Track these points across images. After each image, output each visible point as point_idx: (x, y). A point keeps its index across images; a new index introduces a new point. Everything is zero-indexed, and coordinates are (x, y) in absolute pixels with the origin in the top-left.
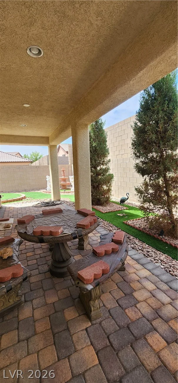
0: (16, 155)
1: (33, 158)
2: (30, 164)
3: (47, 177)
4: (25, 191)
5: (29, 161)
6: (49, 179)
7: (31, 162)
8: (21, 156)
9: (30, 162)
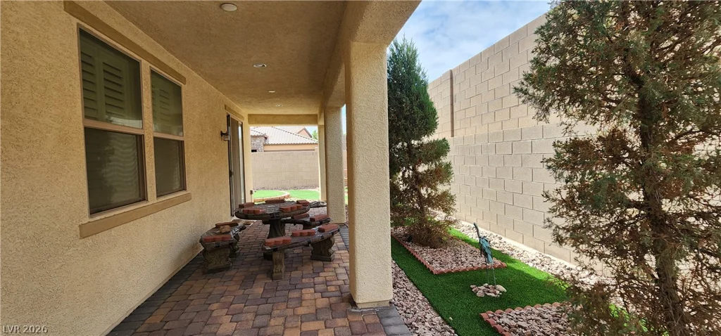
0: (298, 133)
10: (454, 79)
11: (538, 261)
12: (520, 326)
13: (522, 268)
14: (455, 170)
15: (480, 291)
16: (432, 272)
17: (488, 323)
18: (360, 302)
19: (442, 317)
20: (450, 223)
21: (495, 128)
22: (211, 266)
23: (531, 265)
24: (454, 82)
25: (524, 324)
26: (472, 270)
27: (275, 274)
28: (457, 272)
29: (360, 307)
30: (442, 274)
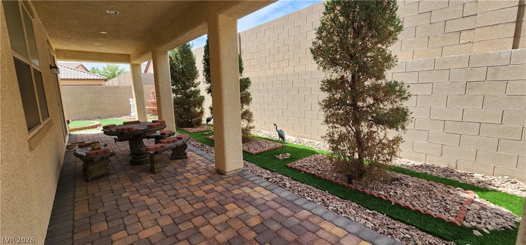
0: (77, 68)
1: (107, 73)
2: (103, 83)
3: (131, 100)
4: (99, 118)
5: (101, 78)
6: (133, 102)
7: (106, 80)
8: (87, 70)
9: (103, 79)
10: (241, 39)
11: (298, 141)
12: (304, 165)
13: (292, 146)
14: (252, 96)
15: (280, 157)
16: (252, 154)
17: (291, 168)
18: (228, 171)
19: (270, 170)
20: (251, 128)
21: (270, 72)
22: (93, 175)
23: (295, 143)
24: (241, 41)
25: (306, 164)
26: (271, 150)
27: (156, 170)
28: (264, 152)
29: (227, 174)
30: (257, 154)
